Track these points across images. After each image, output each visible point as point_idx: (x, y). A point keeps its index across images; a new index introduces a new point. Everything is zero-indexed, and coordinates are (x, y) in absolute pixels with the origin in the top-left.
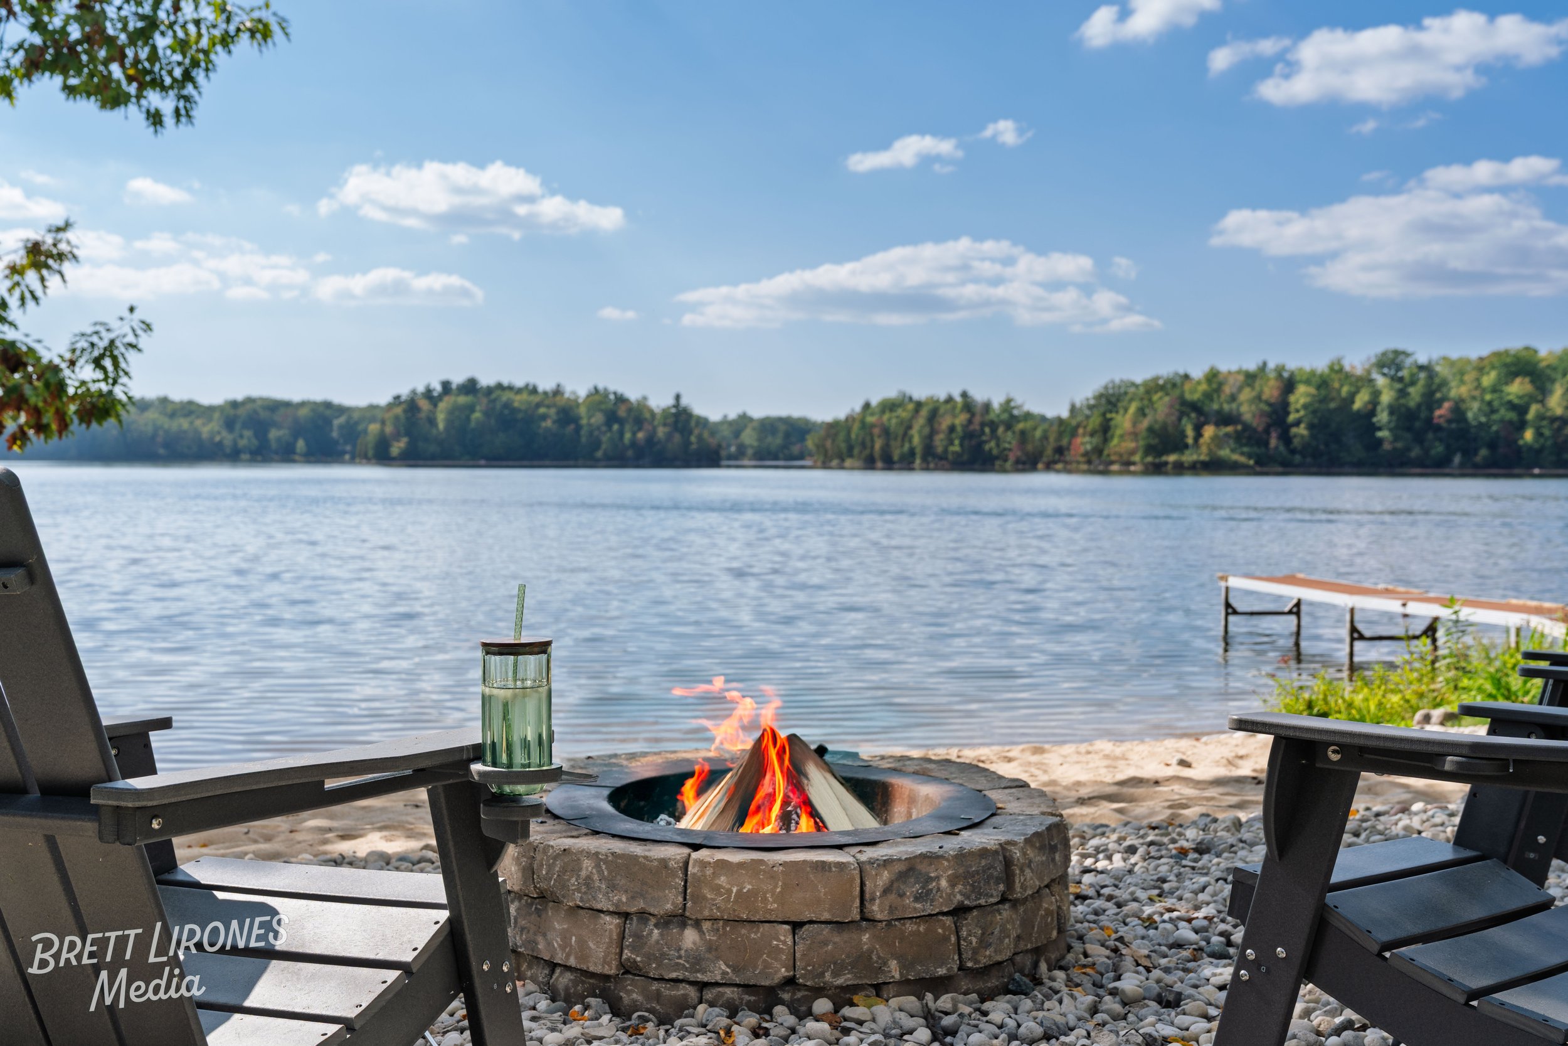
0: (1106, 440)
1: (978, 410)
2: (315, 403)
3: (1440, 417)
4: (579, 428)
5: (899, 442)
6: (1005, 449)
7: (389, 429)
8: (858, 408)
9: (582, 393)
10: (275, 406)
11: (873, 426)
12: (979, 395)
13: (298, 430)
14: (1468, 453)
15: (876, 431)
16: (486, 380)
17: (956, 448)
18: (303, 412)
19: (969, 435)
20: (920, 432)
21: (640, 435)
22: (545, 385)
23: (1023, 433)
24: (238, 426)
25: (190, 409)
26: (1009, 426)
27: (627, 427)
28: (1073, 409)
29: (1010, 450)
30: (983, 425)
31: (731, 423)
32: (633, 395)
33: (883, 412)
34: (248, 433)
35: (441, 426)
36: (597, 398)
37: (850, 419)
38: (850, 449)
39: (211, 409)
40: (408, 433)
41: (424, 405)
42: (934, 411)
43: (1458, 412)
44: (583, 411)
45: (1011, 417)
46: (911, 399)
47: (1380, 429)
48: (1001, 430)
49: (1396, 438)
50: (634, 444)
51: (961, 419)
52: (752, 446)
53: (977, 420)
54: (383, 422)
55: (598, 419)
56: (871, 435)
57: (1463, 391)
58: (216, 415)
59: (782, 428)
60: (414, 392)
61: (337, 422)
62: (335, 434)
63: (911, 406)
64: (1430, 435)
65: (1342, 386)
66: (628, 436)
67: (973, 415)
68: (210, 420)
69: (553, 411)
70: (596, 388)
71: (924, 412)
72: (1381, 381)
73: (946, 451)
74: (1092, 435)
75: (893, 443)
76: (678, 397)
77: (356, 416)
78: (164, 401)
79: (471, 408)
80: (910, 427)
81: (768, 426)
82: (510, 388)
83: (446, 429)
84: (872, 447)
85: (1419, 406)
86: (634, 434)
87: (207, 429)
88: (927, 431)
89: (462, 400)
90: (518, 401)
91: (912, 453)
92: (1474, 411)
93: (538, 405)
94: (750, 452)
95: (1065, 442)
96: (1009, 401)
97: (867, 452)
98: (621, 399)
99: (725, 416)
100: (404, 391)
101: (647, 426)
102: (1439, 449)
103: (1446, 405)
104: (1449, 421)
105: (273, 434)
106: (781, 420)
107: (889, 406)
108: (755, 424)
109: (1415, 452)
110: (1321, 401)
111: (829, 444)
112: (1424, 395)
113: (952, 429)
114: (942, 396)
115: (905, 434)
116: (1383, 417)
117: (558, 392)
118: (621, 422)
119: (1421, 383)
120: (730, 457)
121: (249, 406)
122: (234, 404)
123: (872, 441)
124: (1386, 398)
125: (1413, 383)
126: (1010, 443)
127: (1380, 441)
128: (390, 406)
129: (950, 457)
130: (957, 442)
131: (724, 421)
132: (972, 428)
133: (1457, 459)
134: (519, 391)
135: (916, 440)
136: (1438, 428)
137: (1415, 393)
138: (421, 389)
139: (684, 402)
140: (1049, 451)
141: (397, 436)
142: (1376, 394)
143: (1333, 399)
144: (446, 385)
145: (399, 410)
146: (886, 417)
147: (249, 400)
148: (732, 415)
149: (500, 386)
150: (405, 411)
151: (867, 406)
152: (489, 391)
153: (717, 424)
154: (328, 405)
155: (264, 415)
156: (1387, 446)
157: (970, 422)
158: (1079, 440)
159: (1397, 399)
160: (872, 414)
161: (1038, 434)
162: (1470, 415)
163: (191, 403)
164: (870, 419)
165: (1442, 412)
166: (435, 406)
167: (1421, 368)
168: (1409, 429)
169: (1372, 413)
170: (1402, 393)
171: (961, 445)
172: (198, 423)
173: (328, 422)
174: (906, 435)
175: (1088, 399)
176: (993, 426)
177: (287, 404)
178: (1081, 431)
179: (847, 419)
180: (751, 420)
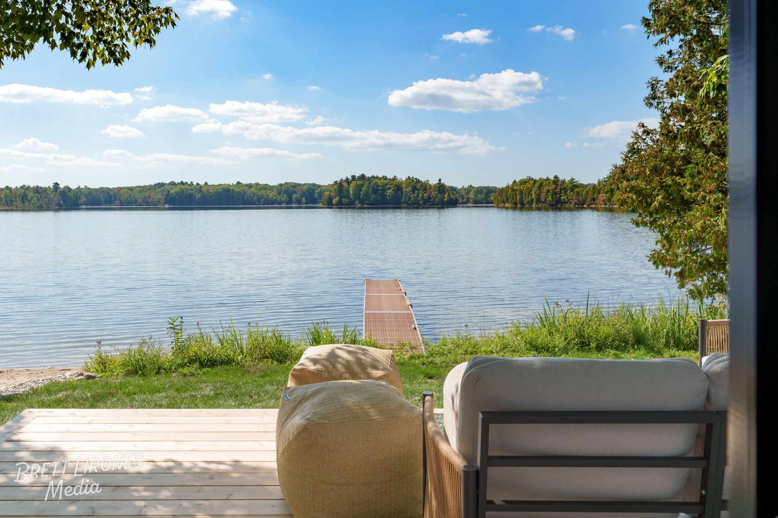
0: (612, 195)
1: (559, 183)
2: (310, 184)
4: (402, 193)
5: (527, 197)
6: (571, 199)
7: (332, 194)
8: (511, 183)
9: (404, 179)
10: (295, 186)
11: (516, 190)
12: (561, 178)
13: (303, 194)
15: (518, 192)
16: (368, 175)
17: (550, 199)
18: (305, 187)
19: (555, 194)
20: (535, 193)
21: (425, 195)
22: (390, 176)
23: (578, 192)
24: (282, 193)
25: (266, 187)
26: (572, 190)
27: (420, 192)
28: (599, 182)
29: (572, 199)
30: (561, 189)
31: (465, 189)
32: (423, 179)
33: (521, 185)
34: (285, 196)
35: (351, 192)
36: (409, 181)
37: (508, 187)
38: (508, 199)
39: (273, 187)
40: (339, 196)
41: (345, 184)
42: (541, 184)
44: (404, 186)
45: (574, 186)
46: (532, 179)
48: (569, 191)
50: (423, 198)
51: (553, 187)
52: (472, 198)
53: (559, 188)
54: (330, 192)
55: (410, 189)
56: (516, 194)
58: (275, 189)
59: (485, 190)
60: (342, 180)
61: (316, 191)
62: (316, 196)
63: (532, 182)
66: (421, 195)
67: (557, 185)
68: (273, 191)
69: (392, 186)
70: (409, 177)
71: (537, 185)
73: (546, 200)
74: (606, 193)
75: (524, 197)
76: (440, 180)
77: (323, 188)
78: (257, 184)
79: (362, 186)
80: (531, 191)
81: (480, 190)
82: (377, 178)
83: (353, 194)
84: (516, 199)
86: (423, 195)
87: (272, 195)
88: (538, 192)
89: (359, 182)
90: (379, 182)
91: (532, 201)
93: (387, 184)
94: (471, 200)
95: (595, 196)
96: (572, 179)
97: (515, 200)
98: (418, 181)
99: (463, 187)
100: (338, 180)
101: (428, 192)
105: (294, 196)
106: (485, 187)
107: (523, 182)
108: (475, 189)
111: (499, 198)
113: (548, 191)
114: (545, 178)
115: (530, 192)
117: (395, 179)
118: (418, 190)
120: (463, 203)
121: (287, 185)
122: (281, 185)
123: (516, 196)
126: (572, 197)
128: (333, 185)
129: (547, 202)
130: (550, 196)
131: (463, 188)
132: (557, 190)
134: (380, 179)
135: (533, 196)
138: (344, 179)
139: (442, 182)
140: (589, 199)
141: (335, 197)
144: (353, 177)
145: (336, 187)
146: (522, 187)
147: (287, 183)
148: (466, 186)
149: (373, 177)
150: (338, 187)
151: (515, 182)
152: (369, 179)
153: (460, 189)
154: (314, 185)
155: (291, 189)
157: (556, 188)
158: (601, 195)
160: (516, 186)
161: (584, 193)
163: (266, 185)
164: (515, 188)
166: (349, 185)
171: (552, 198)
172: (268, 192)
173: (314, 191)
174: (530, 194)
175: (604, 178)
176: (565, 190)
177: (300, 185)
178: (602, 191)
179: (506, 187)
180: (474, 188)
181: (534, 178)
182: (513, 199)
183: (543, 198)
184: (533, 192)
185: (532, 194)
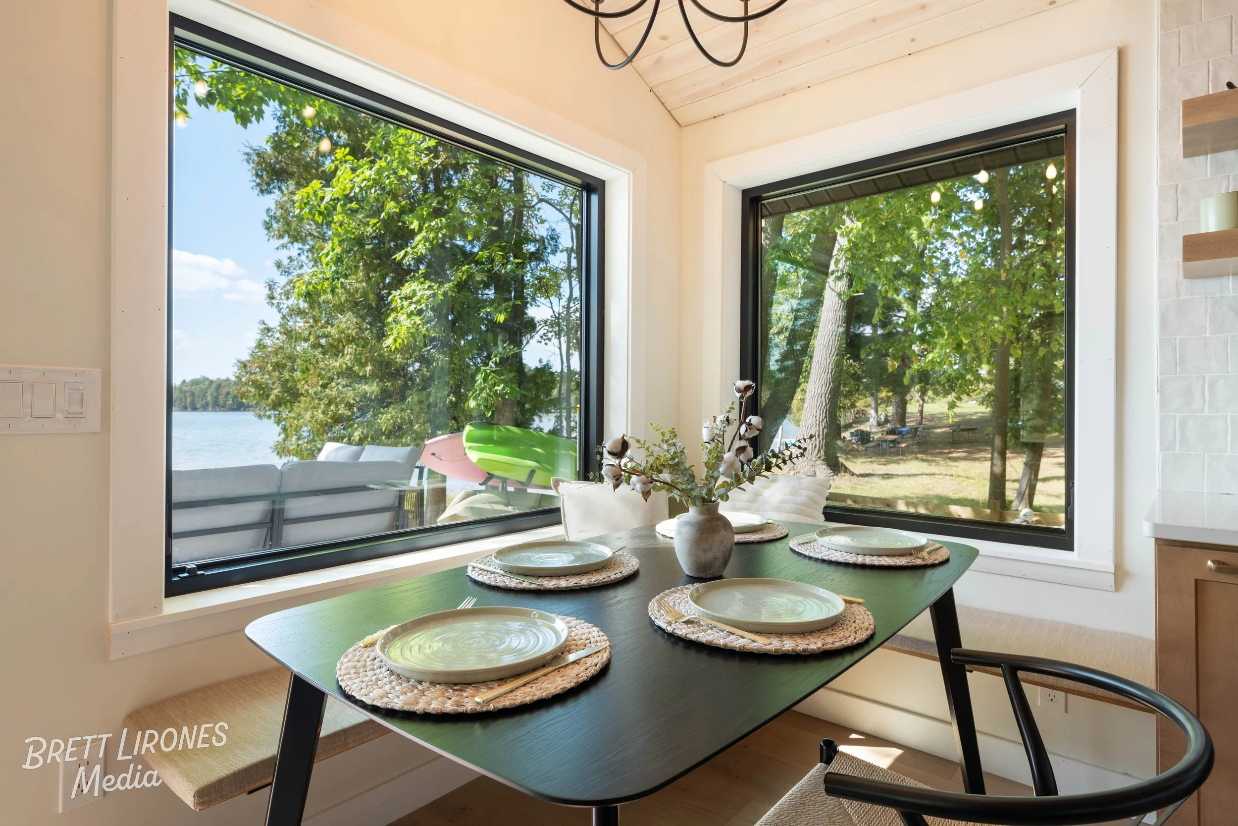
181: (211, 378)
182: (182, 402)
183: (221, 402)
184: (208, 394)
185: (207, 397)
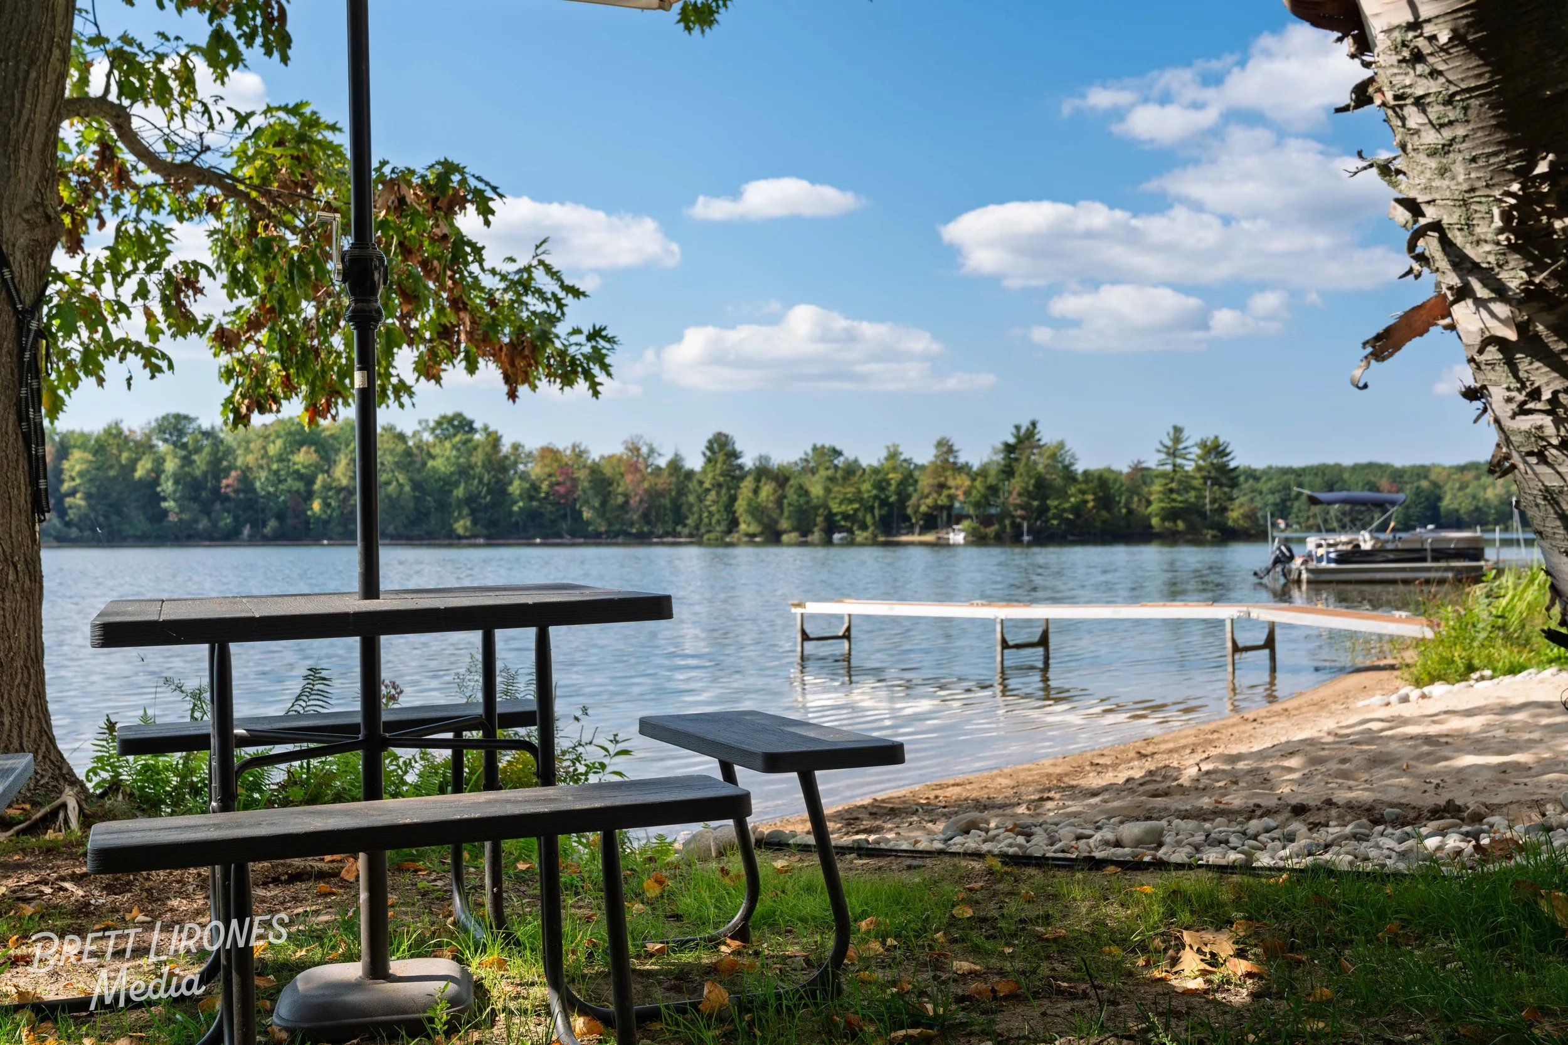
3: (228, 486)
14: (258, 524)
43: (246, 481)
47: (165, 499)
49: (182, 509)
57: (250, 459)
64: (218, 506)
65: (120, 452)
72: (162, 447)
85: (205, 474)
92: (261, 481)
102: (227, 520)
103: (233, 474)
104: (236, 491)
109: (203, 524)
110: (98, 469)
112: (209, 463)
116: (167, 486)
119: (207, 450)
124: (171, 465)
125: (198, 450)
127: (165, 513)
133: (246, 531)
136: (226, 499)
137: (201, 461)
142: (159, 461)
143: (111, 467)
156: (172, 518)
159: (182, 467)
162: (258, 484)
165: (229, 482)
167: (206, 434)
168: (195, 499)
169: (156, 482)
170: (187, 461)
